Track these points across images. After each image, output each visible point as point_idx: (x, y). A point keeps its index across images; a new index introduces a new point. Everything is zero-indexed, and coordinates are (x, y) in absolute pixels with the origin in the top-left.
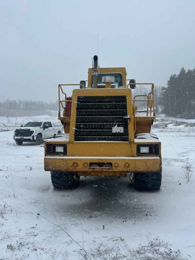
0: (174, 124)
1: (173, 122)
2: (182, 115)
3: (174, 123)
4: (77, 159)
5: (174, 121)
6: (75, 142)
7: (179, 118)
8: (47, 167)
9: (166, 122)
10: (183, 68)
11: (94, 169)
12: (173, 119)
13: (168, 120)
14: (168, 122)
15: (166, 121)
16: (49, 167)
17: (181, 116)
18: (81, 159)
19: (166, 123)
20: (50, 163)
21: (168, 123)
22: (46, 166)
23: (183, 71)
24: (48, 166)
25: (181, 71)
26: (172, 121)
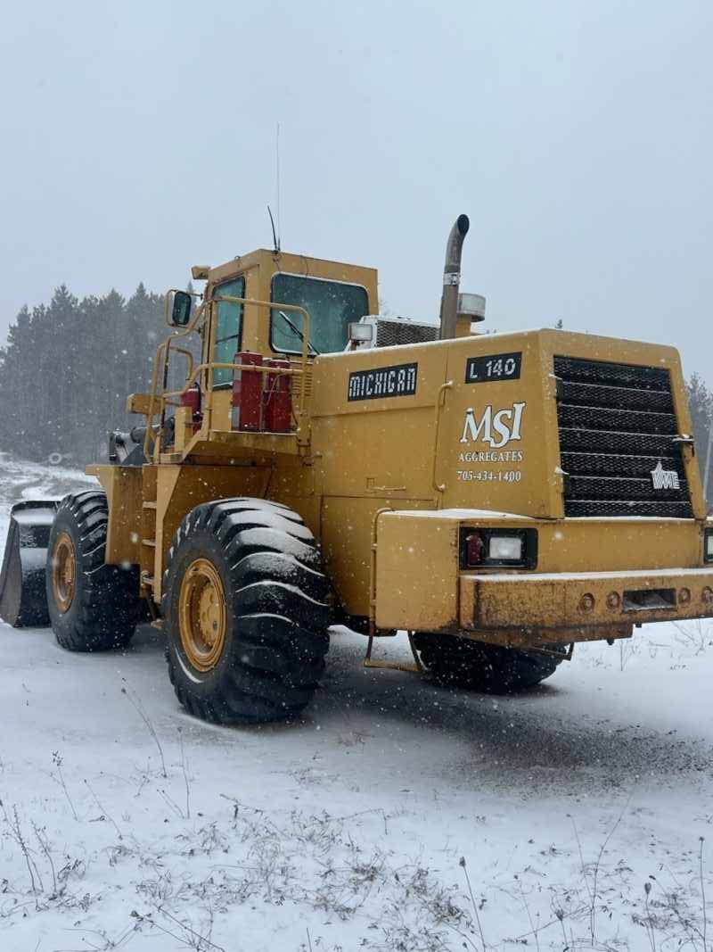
0: (46, 489)
1: (41, 480)
2: (66, 456)
3: (45, 482)
4: (592, 582)
5: (46, 476)
6: (567, 518)
7: (55, 465)
8: (491, 616)
9: (14, 479)
10: (64, 288)
11: (635, 612)
12: (39, 470)
13: (21, 473)
14: (21, 479)
15: (14, 476)
16: (499, 616)
17: (64, 460)
18: (603, 582)
19: (16, 482)
20: (502, 601)
21: (24, 484)
22: (486, 614)
23: (62, 298)
24: (496, 611)
25: (57, 298)
26: (37, 475)
